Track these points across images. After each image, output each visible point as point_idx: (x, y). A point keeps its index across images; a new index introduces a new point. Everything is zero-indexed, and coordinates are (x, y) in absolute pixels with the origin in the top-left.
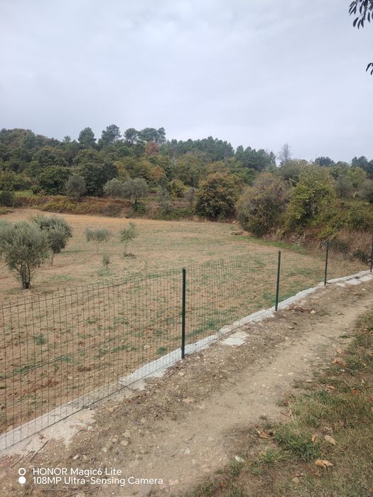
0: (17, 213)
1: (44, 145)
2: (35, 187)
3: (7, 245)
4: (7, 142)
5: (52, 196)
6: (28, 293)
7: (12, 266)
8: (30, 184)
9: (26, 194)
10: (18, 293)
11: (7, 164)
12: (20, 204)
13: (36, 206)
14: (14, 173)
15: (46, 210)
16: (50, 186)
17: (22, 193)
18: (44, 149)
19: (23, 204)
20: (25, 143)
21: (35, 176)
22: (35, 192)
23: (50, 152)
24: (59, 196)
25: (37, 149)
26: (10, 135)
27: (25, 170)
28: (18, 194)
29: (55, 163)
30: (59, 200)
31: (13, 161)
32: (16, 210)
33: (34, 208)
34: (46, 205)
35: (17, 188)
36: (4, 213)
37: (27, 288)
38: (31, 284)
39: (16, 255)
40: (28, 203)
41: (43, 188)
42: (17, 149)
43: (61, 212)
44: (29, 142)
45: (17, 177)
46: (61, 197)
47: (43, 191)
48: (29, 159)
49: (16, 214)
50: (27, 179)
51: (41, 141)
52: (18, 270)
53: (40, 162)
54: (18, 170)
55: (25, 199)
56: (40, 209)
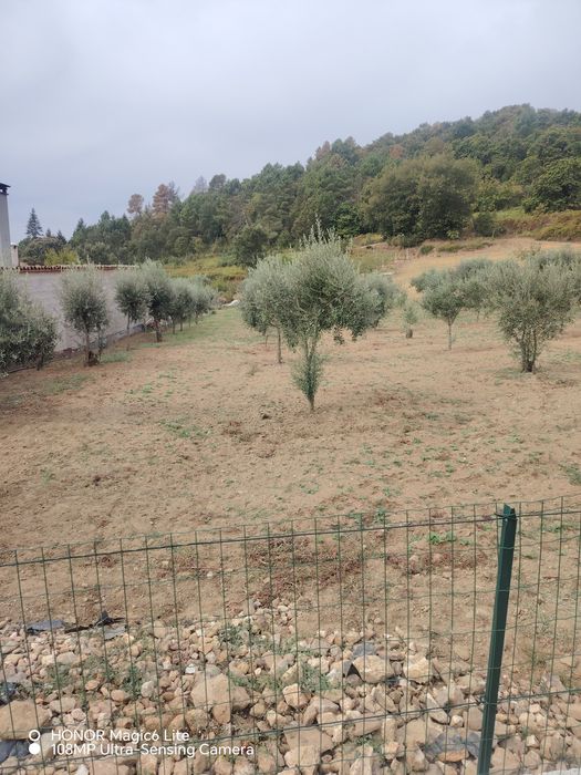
0: (498, 246)
1: (549, 126)
2: (528, 200)
3: (506, 299)
4: (490, 132)
5: (556, 213)
6: (531, 379)
7: (509, 332)
8: (520, 197)
9: (513, 214)
10: (516, 378)
11: (488, 168)
12: (504, 231)
13: (529, 233)
14: (497, 182)
15: (544, 238)
16: (555, 196)
17: (506, 213)
18: (549, 131)
19: (508, 230)
20: (517, 128)
21: (529, 182)
22: (529, 210)
23: (558, 136)
24: (568, 213)
25: (537, 135)
26: (496, 119)
27: (515, 174)
28: (501, 215)
29: (566, 154)
30: (568, 219)
31: (497, 162)
32: (496, 241)
33: (525, 236)
34: (544, 230)
35: (500, 205)
36: (479, 248)
37: (530, 370)
38: (537, 364)
39: (518, 315)
40: (516, 228)
41: (542, 202)
42: (504, 140)
43: (569, 240)
44: (525, 126)
45: (502, 187)
46: (573, 213)
47: (542, 205)
48: (522, 155)
49: (495, 248)
50: (517, 189)
51: (545, 118)
52: (517, 340)
53: (539, 157)
54: (504, 177)
55: (512, 222)
56: (533, 237)
